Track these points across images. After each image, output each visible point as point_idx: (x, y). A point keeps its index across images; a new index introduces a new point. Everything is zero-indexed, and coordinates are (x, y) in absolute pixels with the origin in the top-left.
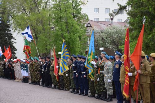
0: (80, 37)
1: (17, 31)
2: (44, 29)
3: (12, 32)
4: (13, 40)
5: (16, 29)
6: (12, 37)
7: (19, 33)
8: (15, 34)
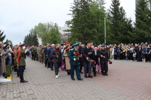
0: (59, 40)
8: (38, 39)
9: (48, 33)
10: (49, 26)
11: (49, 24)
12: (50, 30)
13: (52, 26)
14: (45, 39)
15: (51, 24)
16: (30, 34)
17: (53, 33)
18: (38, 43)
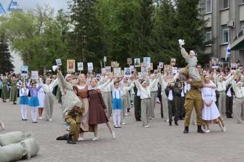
1: (14, 51)
2: (37, 51)
3: (10, 51)
4: (11, 58)
5: (13, 49)
6: (10, 56)
7: (16, 53)
8: (12, 54)
9: (38, 39)
10: (41, 19)
11: (43, 12)
12: (43, 31)
13: (51, 19)
14: (31, 54)
15: (48, 13)
17: (53, 39)
18: (13, 66)
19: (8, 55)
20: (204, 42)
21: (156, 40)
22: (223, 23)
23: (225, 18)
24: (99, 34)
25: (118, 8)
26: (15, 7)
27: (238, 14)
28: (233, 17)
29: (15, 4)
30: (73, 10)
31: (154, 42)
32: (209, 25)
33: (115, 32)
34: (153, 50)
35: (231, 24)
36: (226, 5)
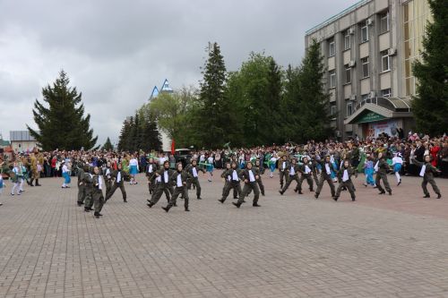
9: (181, 118)
10: (186, 98)
11: (187, 91)
14: (176, 132)
15: (192, 92)
16: (137, 116)
18: (161, 143)
19: (157, 133)
20: (328, 115)
21: (282, 115)
22: (347, 97)
23: (348, 93)
24: (228, 110)
25: (249, 85)
26: (167, 89)
27: (359, 88)
28: (356, 91)
29: (167, 86)
30: (204, 89)
31: (280, 116)
32: (333, 99)
33: (247, 108)
34: (279, 125)
35: (353, 98)
36: (348, 79)
